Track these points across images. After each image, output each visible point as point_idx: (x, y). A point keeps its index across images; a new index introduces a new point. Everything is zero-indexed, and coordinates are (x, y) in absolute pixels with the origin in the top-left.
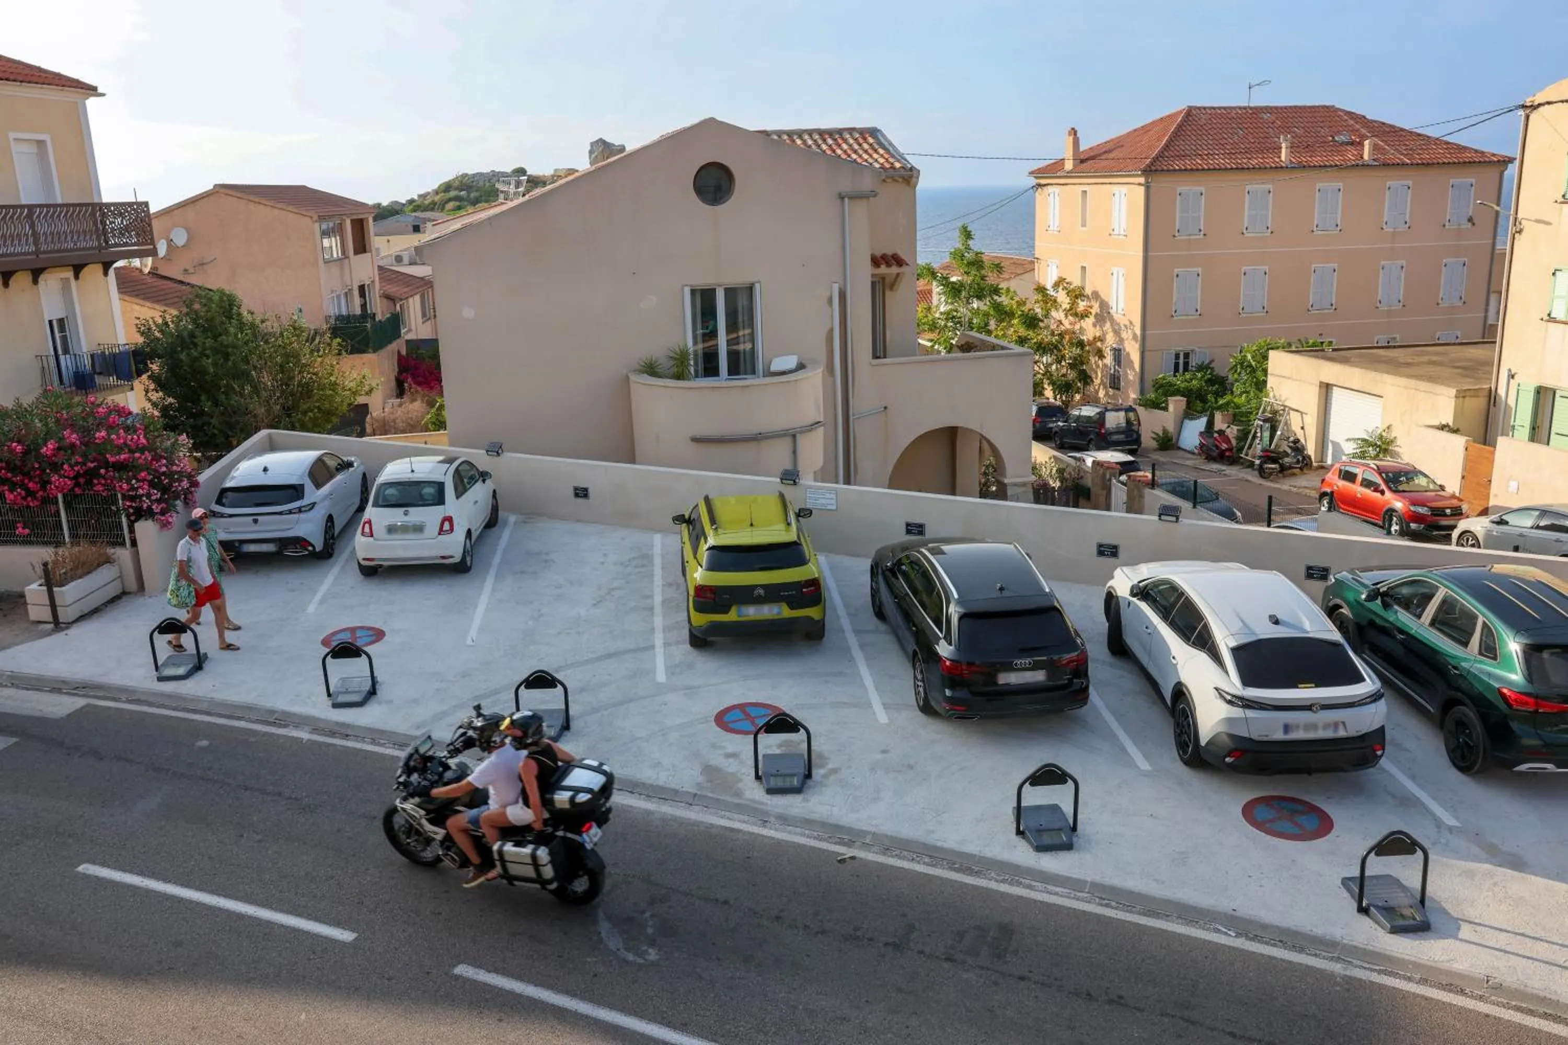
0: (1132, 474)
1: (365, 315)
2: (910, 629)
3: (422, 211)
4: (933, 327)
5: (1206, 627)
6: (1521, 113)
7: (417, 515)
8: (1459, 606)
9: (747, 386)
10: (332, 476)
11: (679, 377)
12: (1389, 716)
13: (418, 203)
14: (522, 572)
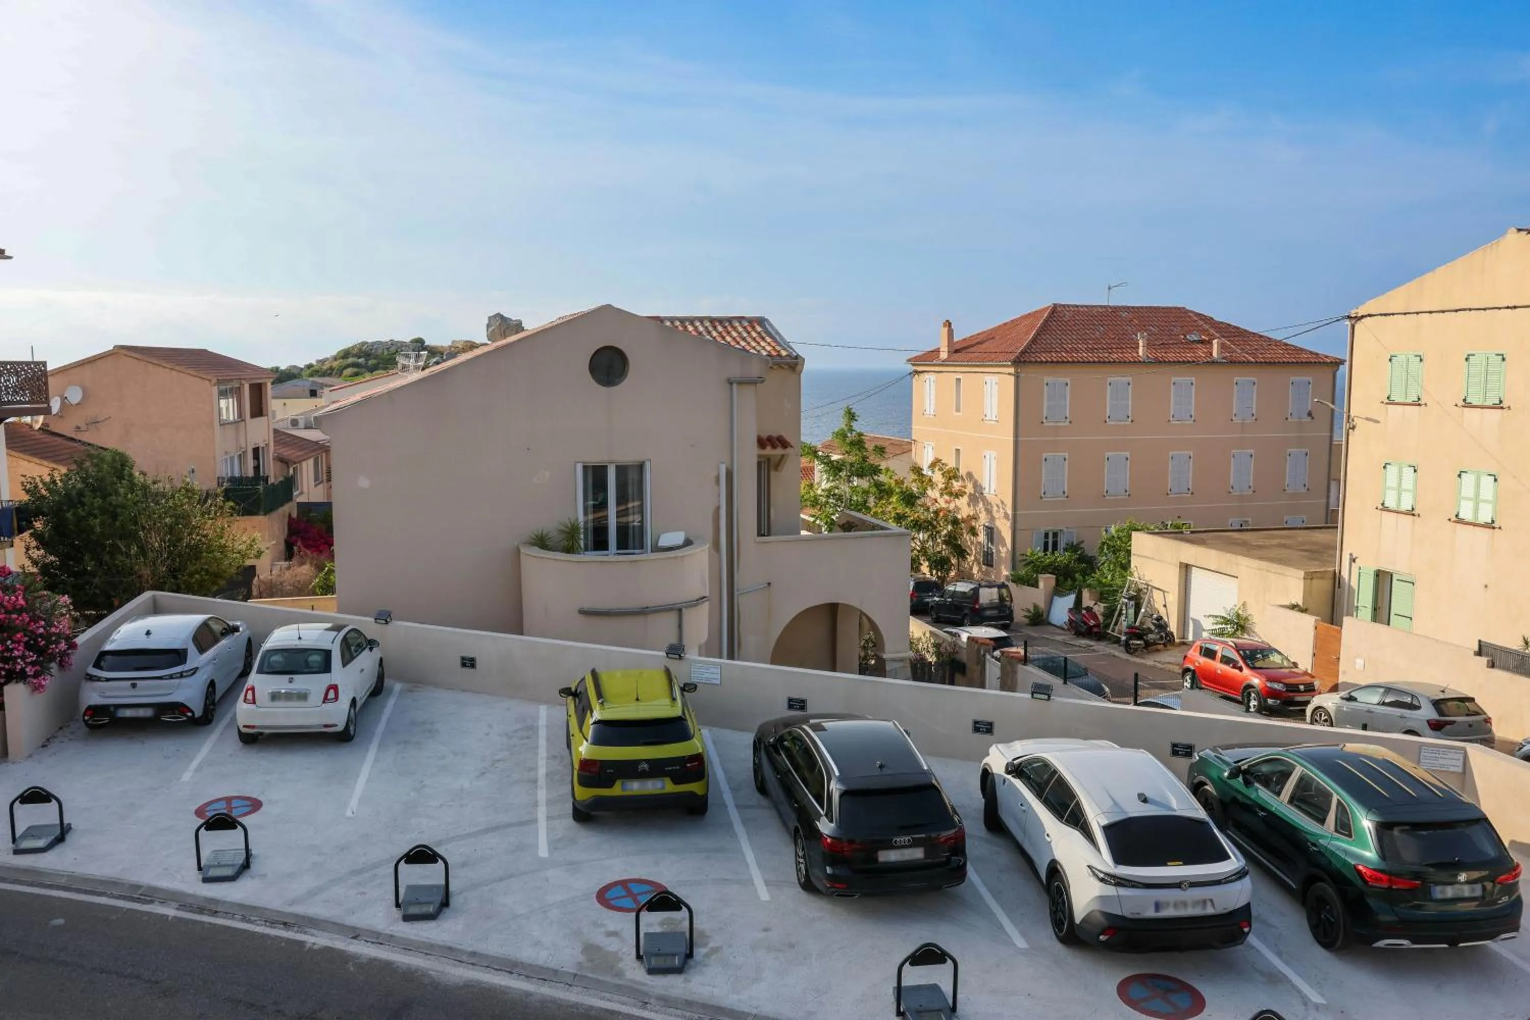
0: (1006, 649)
1: (258, 477)
2: (792, 806)
3: (320, 376)
4: (815, 502)
5: (1078, 805)
6: (1348, 323)
7: (302, 682)
8: (1315, 784)
9: (635, 561)
10: (216, 641)
11: (569, 550)
12: (1254, 892)
13: (316, 368)
14: (406, 742)
